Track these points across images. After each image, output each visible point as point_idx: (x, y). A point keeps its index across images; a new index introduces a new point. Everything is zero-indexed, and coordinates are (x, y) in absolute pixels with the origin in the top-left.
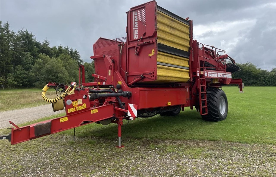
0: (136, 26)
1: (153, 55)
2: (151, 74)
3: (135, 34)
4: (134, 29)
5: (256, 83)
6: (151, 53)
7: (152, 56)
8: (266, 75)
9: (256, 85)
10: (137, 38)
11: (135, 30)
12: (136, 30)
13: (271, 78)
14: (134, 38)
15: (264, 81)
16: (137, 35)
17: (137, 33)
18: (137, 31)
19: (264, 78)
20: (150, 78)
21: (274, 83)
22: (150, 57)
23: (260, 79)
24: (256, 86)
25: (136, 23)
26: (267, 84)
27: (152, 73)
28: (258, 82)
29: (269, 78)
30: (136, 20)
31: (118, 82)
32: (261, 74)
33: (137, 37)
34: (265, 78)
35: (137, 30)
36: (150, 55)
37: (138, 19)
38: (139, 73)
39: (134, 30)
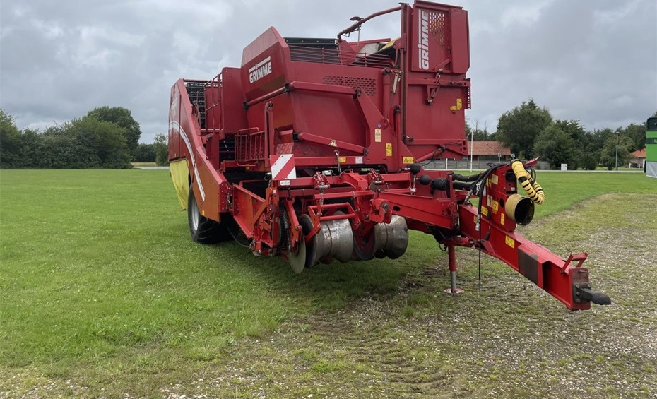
0: (425, 41)
1: (459, 109)
2: (460, 145)
3: (422, 59)
4: (420, 46)
5: (12, 160)
6: (456, 105)
7: (457, 110)
8: (36, 141)
9: (11, 164)
10: (426, 68)
11: (422, 49)
12: (424, 52)
13: (48, 148)
14: (420, 67)
15: (31, 156)
16: (427, 63)
17: (427, 58)
18: (427, 54)
19: (31, 150)
20: (459, 152)
21: (53, 161)
22: (454, 112)
23: (21, 150)
24: (10, 168)
25: (425, 36)
26: (38, 164)
27: (462, 142)
28: (16, 157)
29: (42, 149)
30: (425, 29)
31: (404, 158)
32: (24, 138)
33: (426, 65)
34: (33, 149)
35: (426, 51)
36: (454, 108)
37: (429, 30)
38: (436, 141)
39: (420, 50)
